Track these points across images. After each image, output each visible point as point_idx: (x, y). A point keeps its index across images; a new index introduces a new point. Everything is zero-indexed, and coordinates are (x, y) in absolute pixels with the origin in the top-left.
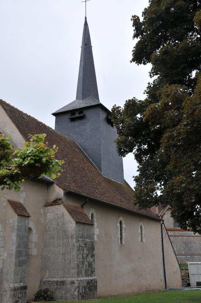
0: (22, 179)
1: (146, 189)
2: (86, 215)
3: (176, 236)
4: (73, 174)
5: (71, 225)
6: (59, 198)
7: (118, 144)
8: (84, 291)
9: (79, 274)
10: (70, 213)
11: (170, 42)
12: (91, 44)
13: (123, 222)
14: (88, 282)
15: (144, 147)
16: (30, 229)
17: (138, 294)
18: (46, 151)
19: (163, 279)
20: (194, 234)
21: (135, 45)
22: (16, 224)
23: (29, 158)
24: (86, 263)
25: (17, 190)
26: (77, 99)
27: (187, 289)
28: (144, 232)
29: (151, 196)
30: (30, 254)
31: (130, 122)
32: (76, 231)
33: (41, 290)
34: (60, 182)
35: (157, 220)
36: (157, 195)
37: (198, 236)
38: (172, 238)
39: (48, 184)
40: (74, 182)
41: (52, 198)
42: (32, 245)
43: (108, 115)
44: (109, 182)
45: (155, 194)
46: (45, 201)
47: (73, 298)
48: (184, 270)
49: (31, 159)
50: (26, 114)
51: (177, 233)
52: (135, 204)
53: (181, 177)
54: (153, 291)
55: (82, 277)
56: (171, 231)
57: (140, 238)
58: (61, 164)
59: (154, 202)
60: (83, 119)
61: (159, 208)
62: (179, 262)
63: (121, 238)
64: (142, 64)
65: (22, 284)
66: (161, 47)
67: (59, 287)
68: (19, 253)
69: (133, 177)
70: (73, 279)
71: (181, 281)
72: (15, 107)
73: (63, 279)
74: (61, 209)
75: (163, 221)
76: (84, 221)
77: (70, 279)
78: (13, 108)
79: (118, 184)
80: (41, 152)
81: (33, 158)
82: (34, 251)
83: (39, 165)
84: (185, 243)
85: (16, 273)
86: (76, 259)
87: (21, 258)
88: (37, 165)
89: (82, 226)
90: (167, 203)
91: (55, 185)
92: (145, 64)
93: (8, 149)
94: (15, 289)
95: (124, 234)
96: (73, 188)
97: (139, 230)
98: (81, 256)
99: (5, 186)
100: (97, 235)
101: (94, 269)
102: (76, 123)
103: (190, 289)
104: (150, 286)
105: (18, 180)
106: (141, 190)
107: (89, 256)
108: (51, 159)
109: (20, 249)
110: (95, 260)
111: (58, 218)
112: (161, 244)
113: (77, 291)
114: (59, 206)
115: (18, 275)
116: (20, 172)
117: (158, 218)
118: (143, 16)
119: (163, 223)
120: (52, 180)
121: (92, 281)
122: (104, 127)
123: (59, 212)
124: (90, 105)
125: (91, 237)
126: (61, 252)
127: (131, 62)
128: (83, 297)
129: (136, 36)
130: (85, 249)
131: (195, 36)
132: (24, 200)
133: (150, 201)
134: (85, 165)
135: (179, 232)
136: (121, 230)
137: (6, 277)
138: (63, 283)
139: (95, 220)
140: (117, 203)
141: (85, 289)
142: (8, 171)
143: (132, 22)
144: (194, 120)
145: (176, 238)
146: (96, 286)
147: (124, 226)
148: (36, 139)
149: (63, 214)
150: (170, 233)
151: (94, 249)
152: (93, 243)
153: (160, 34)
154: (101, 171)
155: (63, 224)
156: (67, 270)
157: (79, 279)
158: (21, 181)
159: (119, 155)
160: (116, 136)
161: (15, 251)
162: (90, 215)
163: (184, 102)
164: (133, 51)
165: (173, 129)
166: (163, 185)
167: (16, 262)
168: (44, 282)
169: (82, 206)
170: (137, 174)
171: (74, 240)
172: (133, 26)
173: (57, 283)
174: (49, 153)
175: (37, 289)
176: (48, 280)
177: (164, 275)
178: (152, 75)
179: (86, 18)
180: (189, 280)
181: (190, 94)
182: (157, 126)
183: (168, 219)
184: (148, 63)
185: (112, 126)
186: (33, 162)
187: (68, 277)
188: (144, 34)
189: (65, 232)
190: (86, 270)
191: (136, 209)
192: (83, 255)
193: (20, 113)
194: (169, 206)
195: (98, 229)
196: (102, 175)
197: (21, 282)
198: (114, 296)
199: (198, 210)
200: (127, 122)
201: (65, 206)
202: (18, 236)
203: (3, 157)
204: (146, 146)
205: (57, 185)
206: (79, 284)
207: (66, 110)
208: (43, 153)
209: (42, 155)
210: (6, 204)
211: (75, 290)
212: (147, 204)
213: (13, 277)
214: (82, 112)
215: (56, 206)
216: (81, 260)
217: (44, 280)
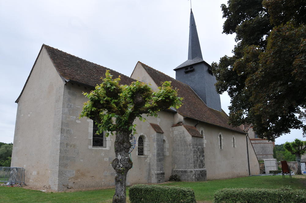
0: (158, 109)
1: (237, 114)
2: (198, 131)
3: (256, 143)
4: (189, 106)
5: (189, 138)
6: (181, 121)
7: (216, 86)
8: (198, 176)
9: (195, 167)
10: (188, 131)
11: (247, 19)
12: (195, 24)
13: (222, 136)
14: (201, 172)
15: (234, 87)
16: (164, 141)
17: (232, 178)
18: (172, 92)
19: (248, 170)
20: (269, 141)
21: (224, 23)
22: (156, 137)
23: (162, 96)
24: (199, 160)
25: (156, 116)
26: (188, 59)
27: (263, 175)
28: (235, 141)
29: (240, 119)
30: (165, 155)
31: (224, 71)
32: (192, 141)
33: (172, 175)
34: (181, 111)
35: (244, 133)
36: (244, 117)
37: (271, 143)
38: (254, 145)
39: (173, 113)
40: (190, 111)
41: (177, 122)
42: (166, 150)
43: (209, 68)
44: (211, 110)
45: (242, 117)
46: (172, 124)
47: (192, 180)
48: (261, 164)
49: (163, 97)
50: (158, 71)
51: (257, 142)
52: (230, 124)
53: (260, 105)
54: (241, 177)
55: (197, 168)
56: (253, 140)
57: (233, 145)
58: (181, 100)
59: (242, 122)
60: (193, 71)
61: (245, 126)
62: (258, 160)
63: (221, 146)
64: (230, 34)
65: (161, 172)
66: (242, 22)
67: (183, 174)
68: (158, 154)
69: (228, 107)
70: (192, 170)
71: (259, 170)
72: (151, 67)
73: (185, 170)
74: (182, 128)
75: (248, 134)
76: (197, 135)
77: (189, 170)
78: (150, 68)
79: (218, 111)
80: (169, 92)
81: (164, 96)
82: (167, 154)
83: (168, 101)
84: (262, 148)
85: (158, 166)
86: (193, 158)
87: (160, 157)
88: (167, 100)
89: (196, 138)
90: (251, 122)
91: (178, 113)
92: (231, 33)
93: (149, 91)
94: (158, 174)
95: (222, 143)
96: (189, 115)
97: (232, 140)
98: (195, 156)
99: (149, 114)
100: (206, 144)
101: (204, 164)
102: (189, 75)
103: (265, 175)
104: (239, 174)
105: (156, 110)
106: (233, 115)
107: (201, 156)
108: (175, 97)
109: (159, 152)
110: (205, 159)
111: (181, 133)
112: (246, 148)
113: (194, 176)
114: (181, 126)
115: (159, 167)
116: (157, 105)
117: (244, 132)
118: (228, 4)
119: (248, 135)
120: (176, 111)
121: (203, 171)
122: (207, 76)
123: (181, 130)
124: (197, 62)
125: (202, 145)
126: (183, 154)
127: (222, 33)
128: (198, 180)
129: (224, 16)
130: (198, 152)
131: (264, 13)
132: (160, 123)
133: (239, 121)
134: (196, 100)
135: (258, 141)
136: (220, 141)
137: (152, 167)
138: (185, 172)
139: (204, 134)
140: (217, 124)
141: (199, 175)
142: (150, 105)
143: (221, 8)
144: (266, 67)
145: (256, 144)
146: (206, 174)
147: (222, 138)
148: (165, 84)
149: (184, 131)
150: (252, 142)
151: (204, 152)
152: (203, 149)
153: (240, 14)
154: (206, 104)
155: (184, 137)
156: (187, 164)
157: (195, 170)
158: (158, 111)
159: (218, 93)
160: (216, 82)
161: (156, 153)
162: (201, 132)
163: (259, 56)
164: (223, 26)
165: (253, 75)
166: (248, 111)
167: (157, 160)
168: (174, 171)
169: (195, 126)
170: (230, 105)
171: (191, 147)
172: (222, 10)
173: (182, 171)
174: (174, 93)
175: (170, 175)
176: (176, 170)
177: (248, 167)
178: (237, 40)
179: (191, 9)
180: (265, 170)
181: (263, 51)
182: (242, 73)
183: (251, 133)
184: (234, 33)
185: (212, 75)
186: (164, 99)
187: (188, 169)
188: (230, 15)
189: (185, 142)
190: (199, 164)
191: (229, 127)
192: (197, 156)
193: (154, 70)
194: (252, 124)
195: (206, 140)
196: (207, 106)
197: (161, 170)
198: (217, 179)
199: (271, 126)
200: (222, 71)
201: (185, 126)
202: (157, 144)
203: (146, 96)
204: (235, 86)
205: (179, 113)
206: (195, 172)
207: (182, 67)
208: (170, 93)
209: (170, 94)
210: (149, 125)
211: (193, 176)
212: (237, 123)
213: (156, 167)
214: (193, 67)
215: (179, 127)
216: (196, 159)
217: (174, 170)
